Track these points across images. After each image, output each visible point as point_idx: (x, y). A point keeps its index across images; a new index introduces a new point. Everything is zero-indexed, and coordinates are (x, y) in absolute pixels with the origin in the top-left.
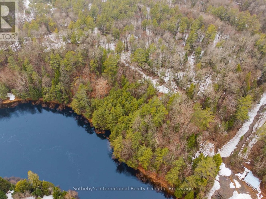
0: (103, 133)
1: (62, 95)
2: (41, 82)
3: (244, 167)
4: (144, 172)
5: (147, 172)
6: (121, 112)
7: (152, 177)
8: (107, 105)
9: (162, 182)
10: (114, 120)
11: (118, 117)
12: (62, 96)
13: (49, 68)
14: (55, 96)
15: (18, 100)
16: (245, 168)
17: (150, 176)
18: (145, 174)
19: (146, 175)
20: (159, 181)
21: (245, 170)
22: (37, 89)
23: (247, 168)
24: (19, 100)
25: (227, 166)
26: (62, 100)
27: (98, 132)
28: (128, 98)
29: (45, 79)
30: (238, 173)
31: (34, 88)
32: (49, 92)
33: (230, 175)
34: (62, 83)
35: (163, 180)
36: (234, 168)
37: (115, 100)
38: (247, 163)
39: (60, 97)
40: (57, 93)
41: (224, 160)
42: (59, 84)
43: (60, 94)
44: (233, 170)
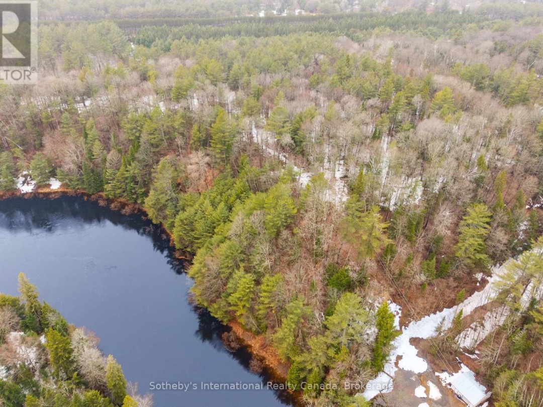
0: (187, 259)
1: (135, 186)
2: (105, 160)
3: (460, 363)
4: (241, 334)
5: (247, 334)
6: (223, 215)
7: (253, 345)
8: (202, 204)
9: (271, 357)
10: (208, 230)
11: (215, 225)
12: (134, 188)
13: (123, 137)
14: (124, 187)
15: (63, 190)
16: (462, 365)
17: (249, 343)
18: (241, 337)
19: (243, 339)
20: (264, 353)
21: (460, 369)
22: (97, 173)
23: (467, 366)
24: (66, 190)
25: (420, 355)
26: (135, 196)
27: (180, 256)
28: (242, 193)
29: (112, 156)
30: (443, 371)
31: (93, 171)
32: (114, 179)
33: (422, 371)
34: (137, 163)
35: (272, 354)
36: (437, 362)
37: (219, 197)
38: (470, 356)
39: (131, 189)
40: (127, 181)
41: (419, 343)
42: (133, 165)
43: (132, 184)
44: (432, 365)
